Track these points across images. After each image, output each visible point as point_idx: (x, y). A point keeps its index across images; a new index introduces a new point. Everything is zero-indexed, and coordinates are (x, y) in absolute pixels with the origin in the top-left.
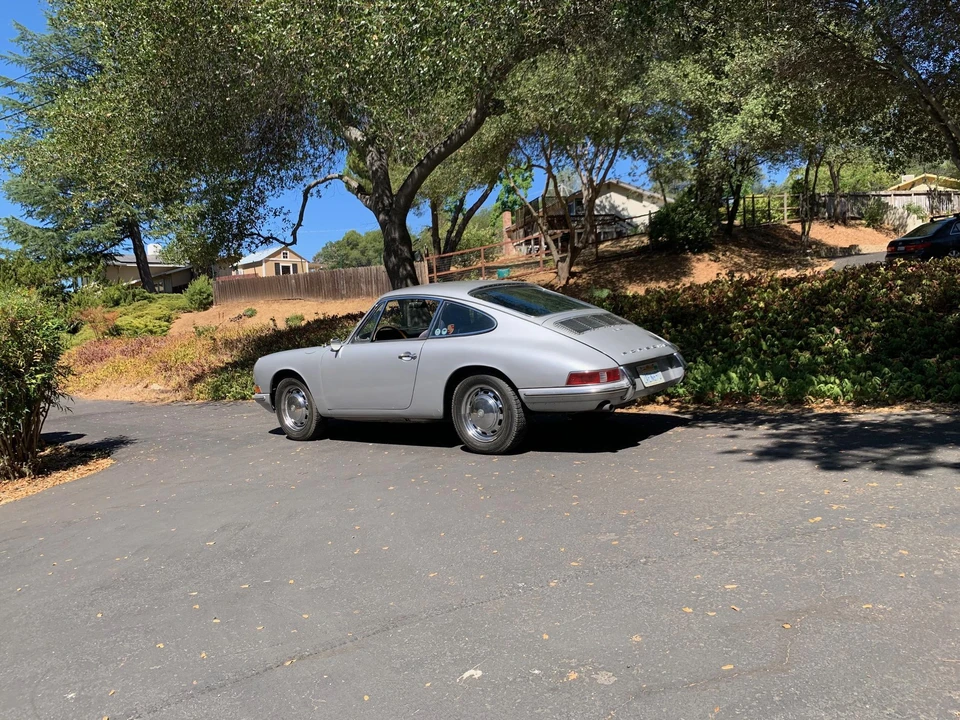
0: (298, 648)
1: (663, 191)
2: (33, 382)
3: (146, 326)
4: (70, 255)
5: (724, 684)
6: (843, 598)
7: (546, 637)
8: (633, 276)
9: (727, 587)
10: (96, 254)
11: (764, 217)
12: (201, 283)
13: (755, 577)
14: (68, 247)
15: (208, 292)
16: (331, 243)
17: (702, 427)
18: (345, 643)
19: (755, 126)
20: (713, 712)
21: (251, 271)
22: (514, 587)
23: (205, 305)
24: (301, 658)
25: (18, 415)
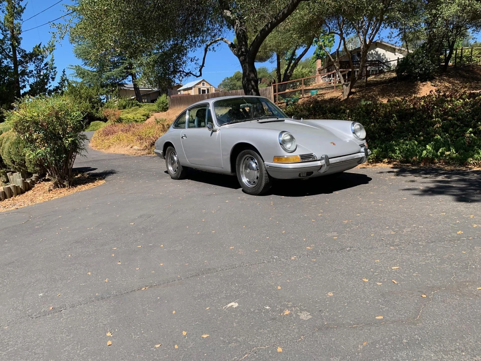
0: (151, 281)
1: (407, 46)
2: (67, 142)
3: (134, 118)
4: (104, 84)
5: (374, 328)
6: (465, 282)
7: (279, 288)
8: (383, 93)
9: (393, 268)
10: (115, 83)
11: (468, 61)
12: (163, 98)
13: (412, 264)
14: (102, 80)
15: (166, 103)
16: (228, 78)
17: (404, 176)
18: (175, 281)
19: (466, 5)
20: (362, 345)
21: (186, 92)
22: (271, 258)
23: (165, 109)
24: (151, 287)
25: (61, 158)
